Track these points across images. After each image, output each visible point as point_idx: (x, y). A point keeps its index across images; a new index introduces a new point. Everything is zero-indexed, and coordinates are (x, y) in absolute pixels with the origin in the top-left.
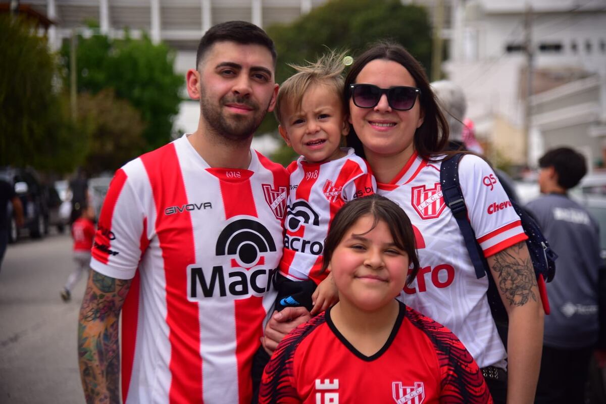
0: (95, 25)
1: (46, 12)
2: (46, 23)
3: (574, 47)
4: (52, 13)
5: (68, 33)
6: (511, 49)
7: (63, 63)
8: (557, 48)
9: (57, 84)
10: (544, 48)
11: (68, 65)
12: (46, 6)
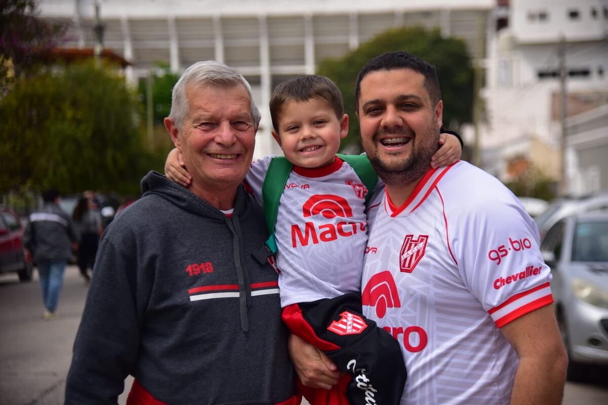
0: (167, 66)
1: (123, 54)
2: (124, 64)
3: (601, 72)
4: (128, 54)
5: (144, 72)
6: (542, 75)
7: (140, 100)
8: (585, 73)
9: (136, 119)
10: (573, 74)
11: (145, 102)
12: (123, 50)
